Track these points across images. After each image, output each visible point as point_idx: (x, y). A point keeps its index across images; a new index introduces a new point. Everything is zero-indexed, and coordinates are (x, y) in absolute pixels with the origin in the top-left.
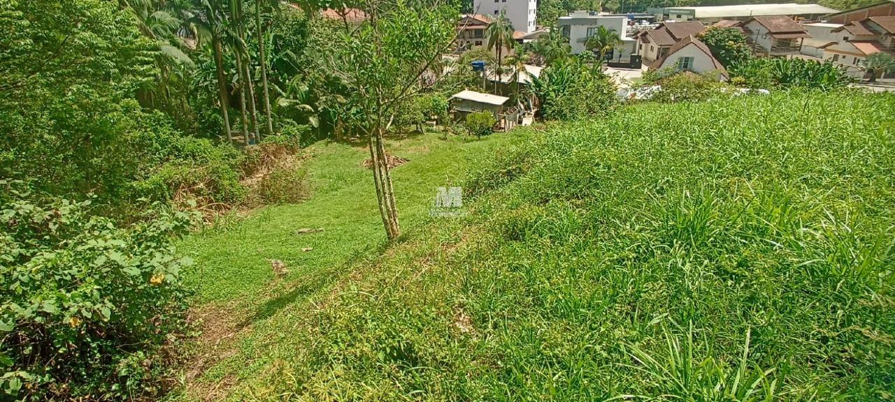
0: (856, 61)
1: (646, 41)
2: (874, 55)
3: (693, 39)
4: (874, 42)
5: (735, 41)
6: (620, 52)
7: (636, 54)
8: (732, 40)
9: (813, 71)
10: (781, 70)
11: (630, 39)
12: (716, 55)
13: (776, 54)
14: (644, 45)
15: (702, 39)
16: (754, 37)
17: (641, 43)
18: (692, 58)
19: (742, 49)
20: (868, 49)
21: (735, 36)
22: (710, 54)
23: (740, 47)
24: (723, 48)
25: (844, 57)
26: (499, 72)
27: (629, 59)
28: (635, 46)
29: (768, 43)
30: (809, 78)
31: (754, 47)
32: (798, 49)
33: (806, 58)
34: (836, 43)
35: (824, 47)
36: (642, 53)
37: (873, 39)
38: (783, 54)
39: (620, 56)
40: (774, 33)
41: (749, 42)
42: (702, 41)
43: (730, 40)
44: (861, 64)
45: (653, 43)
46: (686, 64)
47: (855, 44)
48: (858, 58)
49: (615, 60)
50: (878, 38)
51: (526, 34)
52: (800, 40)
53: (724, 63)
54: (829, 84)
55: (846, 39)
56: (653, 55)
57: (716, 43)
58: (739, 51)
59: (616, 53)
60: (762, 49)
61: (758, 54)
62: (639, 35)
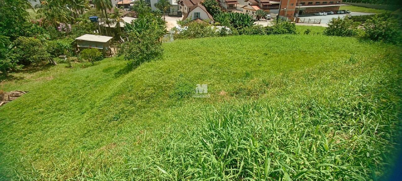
0: (253, 13)
1: (183, 5)
2: (258, 11)
3: (199, 4)
4: (258, 5)
5: (215, 5)
6: (173, 10)
7: (179, 11)
8: (214, 5)
9: (242, 17)
10: (232, 18)
11: (177, 4)
12: (209, 11)
13: (229, 10)
14: (182, 7)
15: (203, 4)
16: (221, 3)
17: (181, 6)
18: (200, 13)
19: (218, 9)
20: (256, 8)
21: (214, 3)
22: (206, 11)
23: (216, 8)
24: (211, 8)
25: (249, 11)
26: (108, 23)
27: (177, 13)
28: (178, 7)
29: (226, 6)
30: (241, 20)
31: (221, 8)
32: (235, 8)
33: (239, 12)
34: (247, 6)
35: (243, 7)
36: (182, 10)
37: (256, 4)
38: (231, 10)
39: (173, 12)
40: (228, 2)
41: (220, 5)
42: (203, 5)
43: (213, 5)
44: (255, 14)
45: (185, 6)
46: (197, 16)
47: (253, 6)
48: (254, 11)
49: (171, 14)
50: (258, 4)
51: (132, 2)
52: (235, 5)
53: (212, 14)
54: (248, 23)
55: (249, 4)
56: (186, 11)
57: (208, 6)
58: (216, 10)
59: (171, 10)
60: (224, 8)
61: (223, 10)
62: (179, 2)
